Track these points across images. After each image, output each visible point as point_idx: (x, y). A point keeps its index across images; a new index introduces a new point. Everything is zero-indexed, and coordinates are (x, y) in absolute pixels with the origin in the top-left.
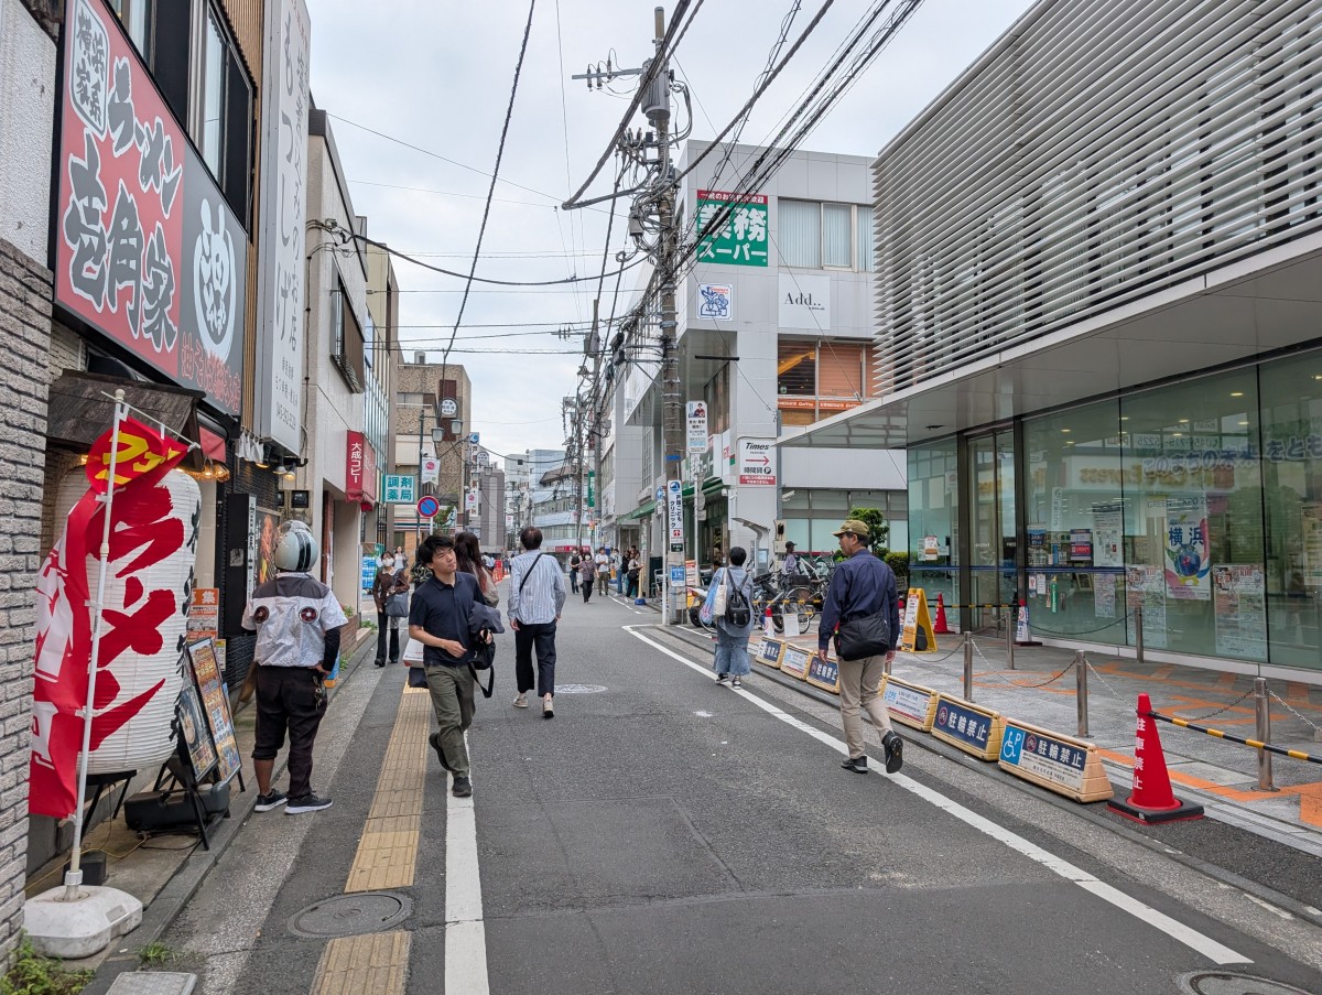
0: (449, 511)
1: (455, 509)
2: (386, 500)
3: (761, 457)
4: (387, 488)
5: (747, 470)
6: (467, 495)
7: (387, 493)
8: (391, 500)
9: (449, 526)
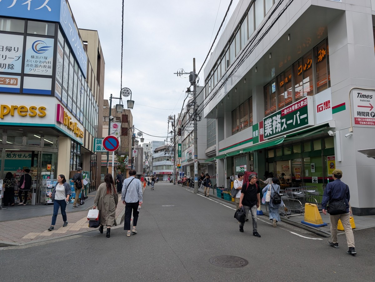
0: (125, 157)
1: (127, 157)
2: (96, 151)
3: (367, 104)
4: (96, 145)
5: (359, 113)
6: (133, 151)
7: (96, 147)
8: (98, 151)
9: (125, 164)
